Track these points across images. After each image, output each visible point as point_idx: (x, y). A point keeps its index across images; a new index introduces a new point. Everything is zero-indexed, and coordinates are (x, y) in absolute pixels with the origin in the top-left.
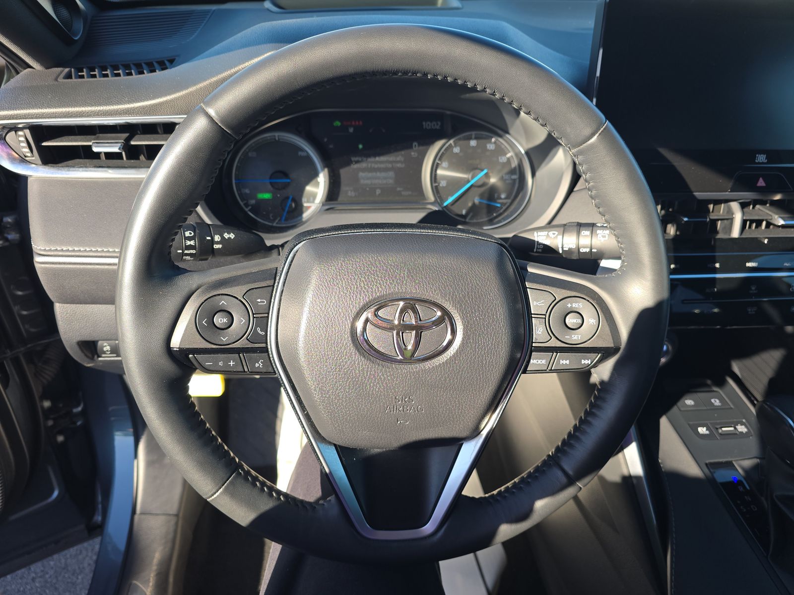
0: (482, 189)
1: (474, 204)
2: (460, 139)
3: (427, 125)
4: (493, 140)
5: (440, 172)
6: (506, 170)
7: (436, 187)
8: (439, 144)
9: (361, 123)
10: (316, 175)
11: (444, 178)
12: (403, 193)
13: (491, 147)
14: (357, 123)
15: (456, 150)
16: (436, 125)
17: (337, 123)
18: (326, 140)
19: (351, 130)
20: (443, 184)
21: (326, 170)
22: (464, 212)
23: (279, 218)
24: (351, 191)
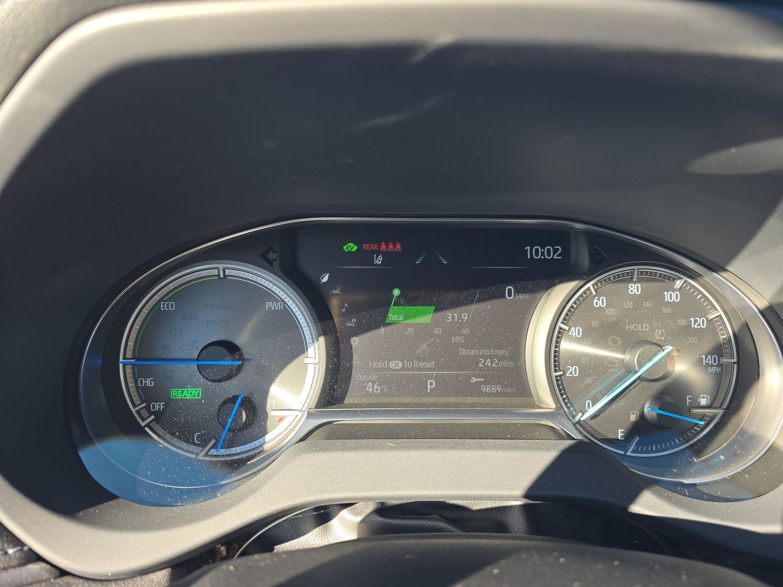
0: (658, 386)
1: (642, 416)
2: (608, 280)
3: (535, 252)
4: (678, 284)
5: (566, 346)
6: (707, 346)
7: (559, 379)
8: (562, 290)
9: (399, 247)
10: (300, 349)
11: (576, 359)
12: (486, 389)
13: (671, 297)
14: (391, 246)
15: (599, 302)
16: (552, 253)
17: (352, 247)
18: (325, 279)
19: (379, 260)
20: (573, 371)
21: (322, 339)
22: (620, 434)
23: (213, 441)
24: (374, 383)
